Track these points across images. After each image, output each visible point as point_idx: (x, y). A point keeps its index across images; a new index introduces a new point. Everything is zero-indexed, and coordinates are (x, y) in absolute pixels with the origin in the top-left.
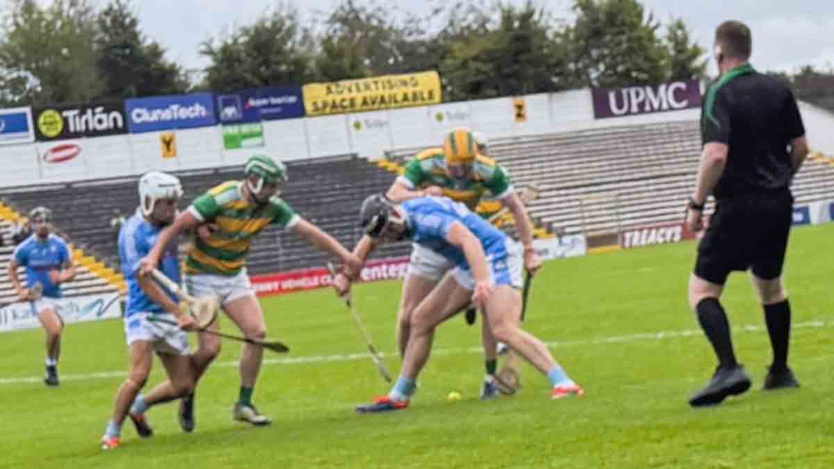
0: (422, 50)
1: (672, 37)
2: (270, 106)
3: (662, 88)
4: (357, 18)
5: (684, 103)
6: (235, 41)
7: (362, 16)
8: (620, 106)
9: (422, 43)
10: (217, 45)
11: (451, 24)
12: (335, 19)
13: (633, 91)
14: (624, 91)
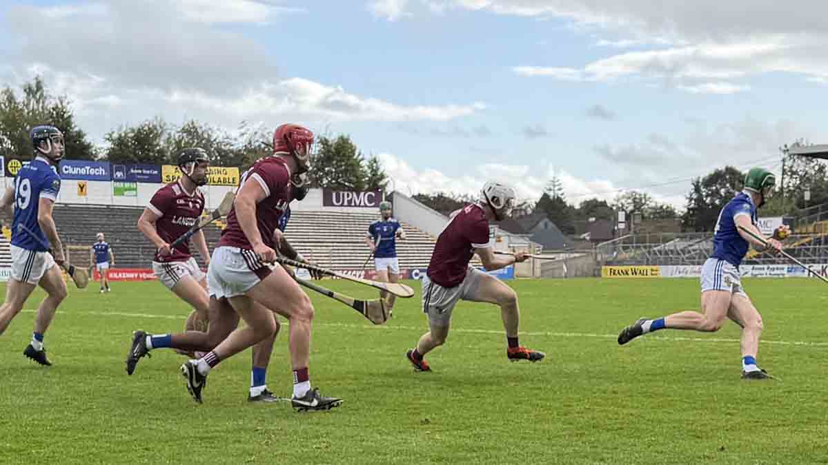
0: (231, 155)
1: (371, 167)
2: (142, 174)
3: (362, 194)
4: (196, 131)
5: (373, 204)
6: (126, 135)
7: (200, 131)
8: (338, 201)
9: (232, 151)
10: (115, 136)
11: (250, 143)
12: (184, 130)
13: (346, 193)
14: (341, 193)
